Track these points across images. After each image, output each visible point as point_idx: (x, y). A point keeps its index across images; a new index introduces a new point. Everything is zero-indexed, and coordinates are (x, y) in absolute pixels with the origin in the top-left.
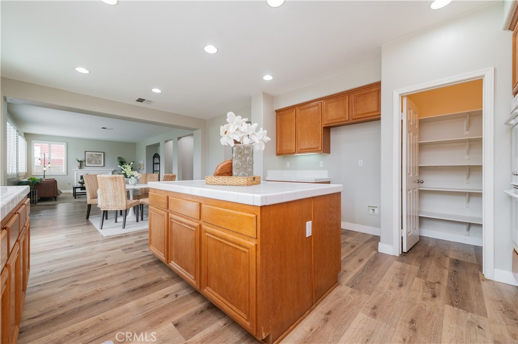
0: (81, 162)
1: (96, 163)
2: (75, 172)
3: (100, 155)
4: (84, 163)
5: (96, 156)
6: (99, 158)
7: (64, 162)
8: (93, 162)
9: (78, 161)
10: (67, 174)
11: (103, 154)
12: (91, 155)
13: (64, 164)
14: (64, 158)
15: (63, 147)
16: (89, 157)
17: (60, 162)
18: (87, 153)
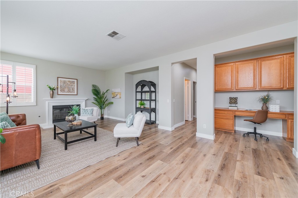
0: (53, 89)
1: (69, 91)
2: (47, 102)
3: (73, 82)
4: (56, 91)
5: (69, 83)
6: (72, 85)
7: (32, 90)
8: (66, 90)
9: (51, 89)
10: (37, 105)
11: (76, 81)
12: (64, 82)
13: (32, 92)
14: (32, 85)
15: (31, 70)
16: (62, 84)
17: (28, 90)
18: (59, 79)
